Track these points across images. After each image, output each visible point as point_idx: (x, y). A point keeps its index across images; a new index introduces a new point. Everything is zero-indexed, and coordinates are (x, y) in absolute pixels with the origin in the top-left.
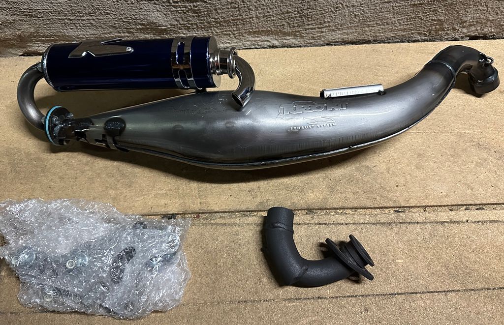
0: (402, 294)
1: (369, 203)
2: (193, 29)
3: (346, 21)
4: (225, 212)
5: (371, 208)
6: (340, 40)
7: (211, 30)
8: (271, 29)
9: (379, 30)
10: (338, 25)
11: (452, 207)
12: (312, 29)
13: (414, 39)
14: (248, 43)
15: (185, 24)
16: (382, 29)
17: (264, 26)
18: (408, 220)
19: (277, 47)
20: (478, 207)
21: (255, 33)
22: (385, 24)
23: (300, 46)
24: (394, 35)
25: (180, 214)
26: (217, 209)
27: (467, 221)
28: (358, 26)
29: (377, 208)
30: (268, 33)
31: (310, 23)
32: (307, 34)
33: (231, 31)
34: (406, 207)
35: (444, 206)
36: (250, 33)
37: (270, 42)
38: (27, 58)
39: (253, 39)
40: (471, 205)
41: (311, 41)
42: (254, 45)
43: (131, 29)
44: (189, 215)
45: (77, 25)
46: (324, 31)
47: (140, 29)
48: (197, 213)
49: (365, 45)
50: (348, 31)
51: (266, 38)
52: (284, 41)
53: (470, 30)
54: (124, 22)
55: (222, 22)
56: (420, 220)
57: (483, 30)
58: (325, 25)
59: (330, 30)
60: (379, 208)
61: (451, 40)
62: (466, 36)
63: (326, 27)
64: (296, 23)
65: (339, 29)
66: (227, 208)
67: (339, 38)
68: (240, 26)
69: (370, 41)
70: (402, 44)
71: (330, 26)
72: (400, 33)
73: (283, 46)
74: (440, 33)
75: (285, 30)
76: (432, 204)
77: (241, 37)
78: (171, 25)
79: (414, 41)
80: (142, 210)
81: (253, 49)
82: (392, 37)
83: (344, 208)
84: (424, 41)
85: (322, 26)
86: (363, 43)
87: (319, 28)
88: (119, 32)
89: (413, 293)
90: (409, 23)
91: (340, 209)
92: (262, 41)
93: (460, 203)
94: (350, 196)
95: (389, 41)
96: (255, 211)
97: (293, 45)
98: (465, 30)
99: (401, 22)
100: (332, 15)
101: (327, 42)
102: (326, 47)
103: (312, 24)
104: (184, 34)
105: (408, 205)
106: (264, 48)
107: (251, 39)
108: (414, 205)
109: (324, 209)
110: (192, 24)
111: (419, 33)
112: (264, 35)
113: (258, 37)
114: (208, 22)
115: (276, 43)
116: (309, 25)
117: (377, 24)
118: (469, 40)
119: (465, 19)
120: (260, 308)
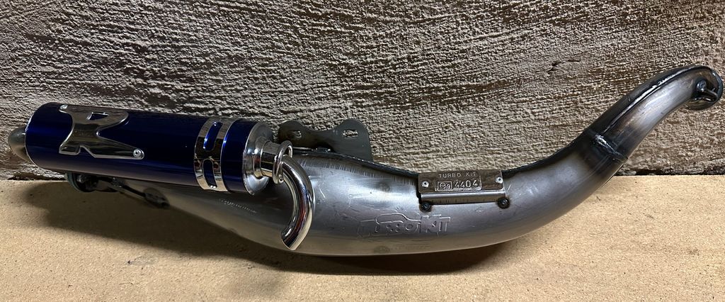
31: (411, 146)
100: (441, 137)
103: (414, 147)
117: (503, 150)
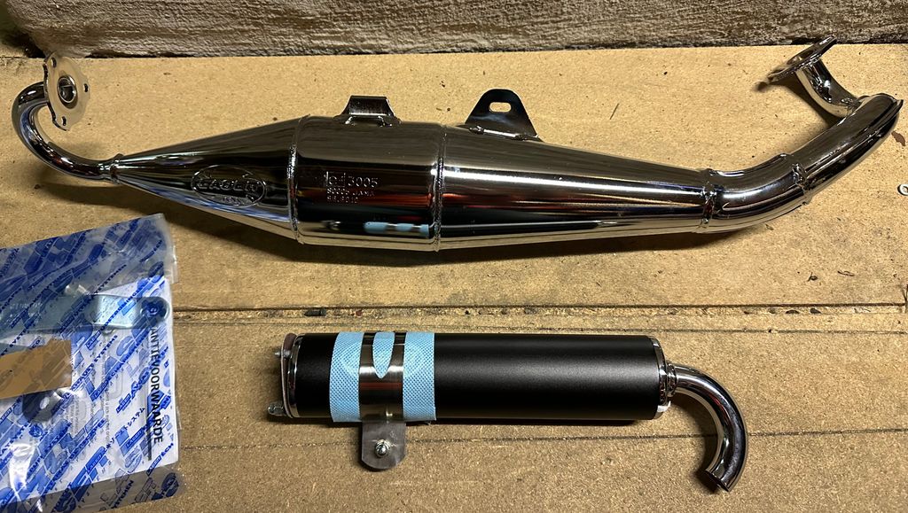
0: (663, 437)
1: (620, 300)
2: (356, 20)
3: (597, 11)
4: (401, 307)
5: (623, 307)
6: (587, 41)
7: (384, 22)
8: (478, 23)
9: (648, 26)
10: (584, 17)
11: (747, 309)
12: (542, 23)
13: (704, 41)
14: (442, 43)
15: (343, 13)
16: (654, 24)
17: (467, 17)
18: (679, 327)
19: (487, 51)
20: (789, 309)
21: (452, 27)
22: (659, 17)
23: (524, 50)
24: (672, 35)
25: (333, 308)
26: (388, 303)
27: (770, 331)
28: (615, 20)
29: (632, 307)
30: (472, 28)
32: (534, 30)
33: (414, 24)
34: (677, 306)
35: (736, 306)
36: (444, 28)
37: (475, 42)
38: (97, 61)
39: (450, 37)
40: (777, 306)
41: (541, 42)
42: (450, 46)
43: (258, 19)
44: (347, 311)
45: (176, 12)
46: (562, 26)
47: (274, 19)
48: (358, 308)
49: (626, 49)
50: (600, 27)
51: (471, 36)
52: (498, 41)
53: (795, 29)
54: (248, 8)
55: (401, 10)
56: (696, 326)
57: (815, 29)
58: (563, 17)
59: (572, 26)
60: (635, 307)
61: (764, 45)
62: (788, 38)
63: (565, 20)
64: (518, 14)
65: (585, 24)
66: (404, 302)
67: (585, 38)
68: (428, 17)
69: (634, 43)
70: (684, 49)
71: (571, 19)
72: (682, 32)
73: (496, 49)
74: (746, 32)
75: (500, 24)
76: (717, 303)
77: (430, 34)
78: (321, 13)
79: (704, 45)
80: (275, 301)
81: (449, 52)
82: (670, 37)
83: (581, 306)
84: (720, 44)
85: (558, 19)
86: (624, 46)
87: (553, 22)
88: (240, 24)
89: (680, 436)
90: (696, 16)
91: (574, 306)
92: (464, 41)
93: (761, 302)
94: (591, 287)
95: (664, 44)
96: (446, 307)
97: (512, 48)
98: (786, 29)
99: (684, 14)
101: (566, 44)
102: (565, 52)
104: (341, 28)
105: (679, 304)
106: (467, 51)
107: (446, 37)
108: (689, 303)
109: (552, 307)
110: (354, 13)
111: (711, 32)
112: (467, 32)
113: (457, 34)
114: (379, 11)
115: (485, 44)
116: (537, 17)
118: (792, 44)
119: (787, 12)
120: (450, 451)
